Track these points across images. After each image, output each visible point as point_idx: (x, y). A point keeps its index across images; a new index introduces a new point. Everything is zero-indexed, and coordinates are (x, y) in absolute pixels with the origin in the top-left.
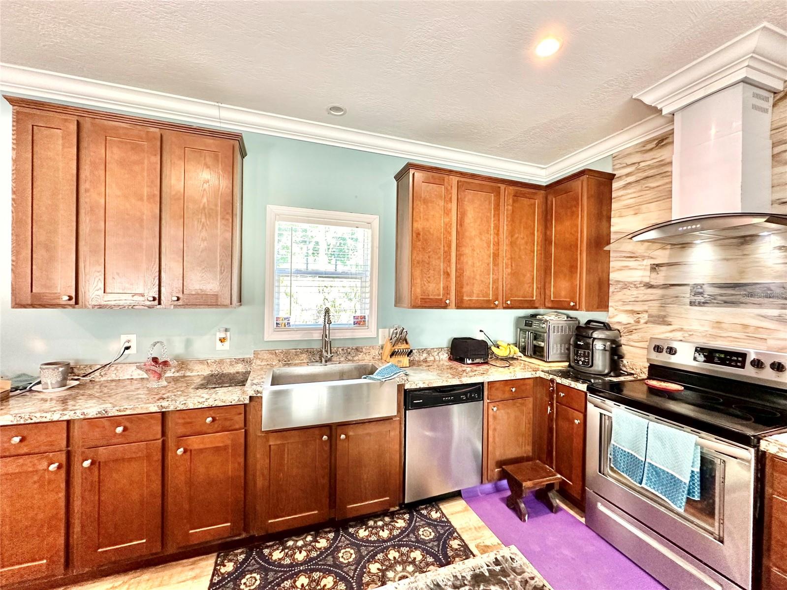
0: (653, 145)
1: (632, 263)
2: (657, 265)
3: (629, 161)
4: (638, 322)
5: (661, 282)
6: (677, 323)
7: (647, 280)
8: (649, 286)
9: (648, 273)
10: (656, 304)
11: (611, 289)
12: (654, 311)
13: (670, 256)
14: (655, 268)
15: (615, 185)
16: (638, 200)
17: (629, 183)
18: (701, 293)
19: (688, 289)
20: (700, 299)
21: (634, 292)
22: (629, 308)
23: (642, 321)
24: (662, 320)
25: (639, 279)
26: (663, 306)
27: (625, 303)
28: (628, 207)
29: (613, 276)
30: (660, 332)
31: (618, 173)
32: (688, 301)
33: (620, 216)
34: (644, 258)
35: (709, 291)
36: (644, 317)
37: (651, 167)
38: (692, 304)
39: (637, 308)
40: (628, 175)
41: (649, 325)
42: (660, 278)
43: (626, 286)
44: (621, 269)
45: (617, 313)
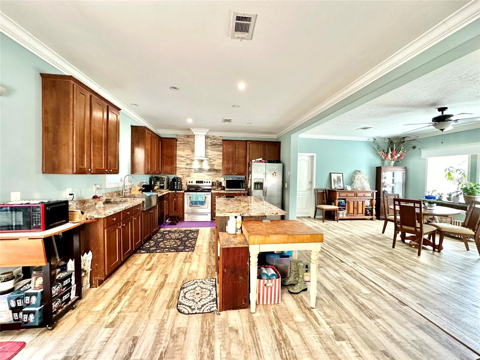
0: (187, 136)
1: (182, 163)
3: (181, 138)
4: (184, 177)
5: (188, 168)
6: (192, 176)
7: (185, 167)
9: (186, 165)
10: (187, 173)
11: (177, 169)
12: (187, 174)
13: (190, 162)
14: (187, 164)
15: (178, 142)
16: (184, 148)
17: (181, 143)
19: (193, 169)
20: (195, 171)
21: (183, 170)
22: (182, 174)
24: (189, 176)
25: (183, 167)
26: (189, 173)
27: (180, 172)
28: (181, 149)
29: (178, 166)
30: (189, 179)
31: (178, 140)
33: (179, 151)
34: (185, 162)
35: (197, 170)
36: (185, 176)
37: (186, 141)
38: (194, 172)
39: (184, 173)
40: (181, 141)
42: (188, 167)
43: (181, 168)
44: (179, 164)
45: (179, 175)
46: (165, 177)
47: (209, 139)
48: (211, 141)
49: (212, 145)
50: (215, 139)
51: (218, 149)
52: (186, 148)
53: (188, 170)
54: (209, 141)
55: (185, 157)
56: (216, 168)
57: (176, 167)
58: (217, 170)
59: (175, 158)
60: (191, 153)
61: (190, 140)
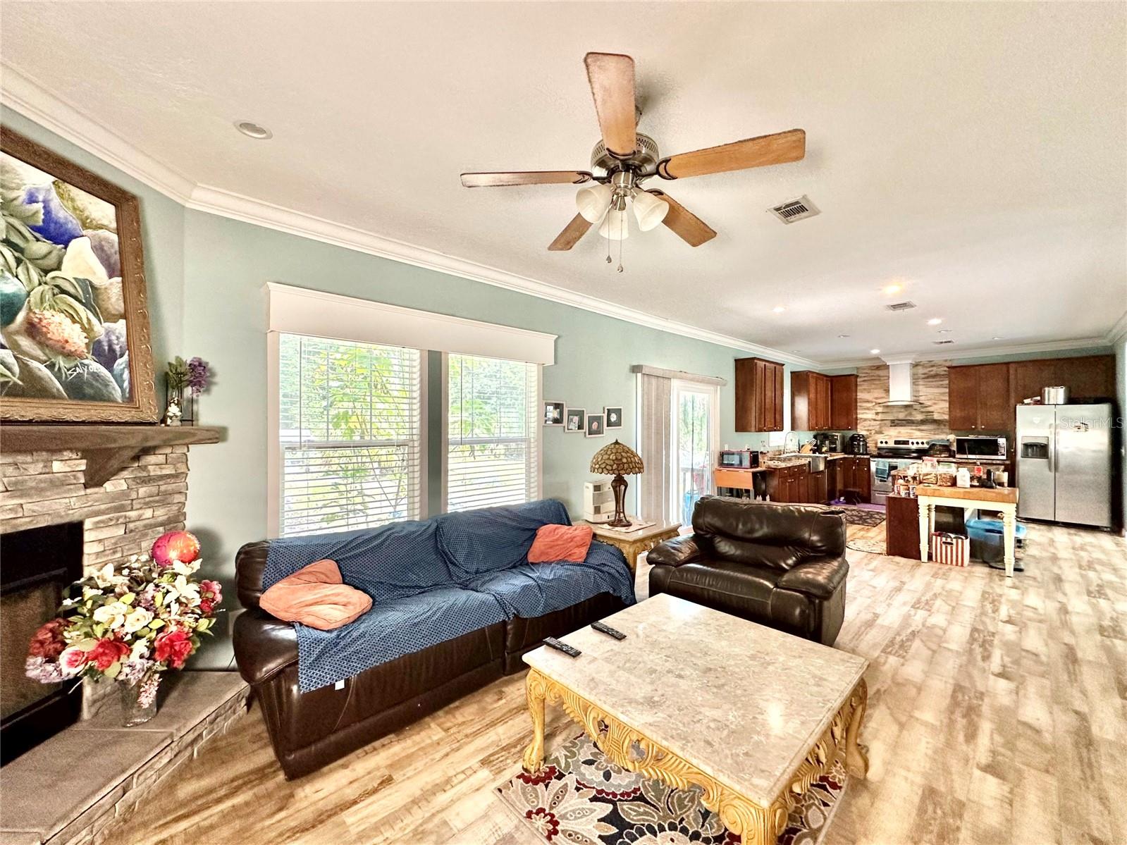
0: (874, 369)
3: (865, 371)
6: (887, 433)
8: (875, 420)
9: (875, 415)
10: (877, 427)
11: (858, 421)
13: (883, 409)
15: (858, 380)
16: (870, 387)
17: (865, 381)
20: (893, 424)
21: (869, 422)
25: (870, 418)
26: (880, 428)
27: (865, 427)
28: (865, 389)
29: (859, 416)
31: (860, 376)
33: (862, 392)
35: (897, 422)
37: (874, 376)
38: (891, 426)
40: (864, 377)
41: (877, 434)
42: (879, 417)
43: (865, 420)
45: (861, 430)
46: (838, 435)
47: (919, 367)
48: (926, 371)
49: (928, 378)
50: (933, 366)
51: (941, 383)
52: (873, 386)
54: (920, 370)
55: (872, 402)
56: (936, 416)
57: (856, 419)
58: (939, 420)
59: (854, 404)
60: (884, 395)
61: (881, 373)
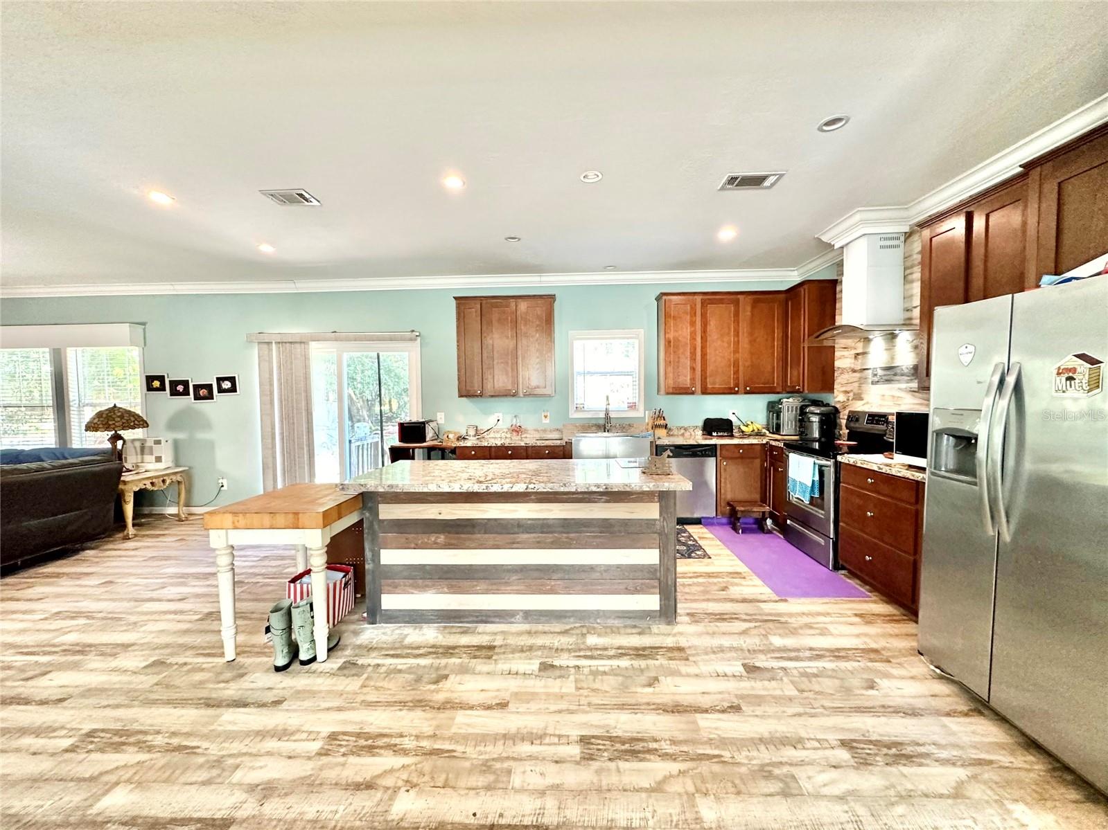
1: (845, 352)
2: (858, 354)
4: (848, 400)
5: (859, 367)
6: (866, 397)
7: (852, 366)
8: (854, 371)
9: (853, 361)
10: (856, 385)
11: (836, 375)
12: (856, 389)
13: (863, 348)
14: (857, 356)
18: (876, 375)
19: (870, 371)
20: (876, 379)
21: (847, 376)
22: (844, 389)
23: (850, 398)
24: (858, 397)
25: (848, 366)
26: (860, 386)
27: (842, 385)
29: (837, 364)
30: (859, 407)
32: (870, 381)
34: (851, 348)
35: (880, 372)
36: (851, 394)
38: (873, 383)
39: (848, 388)
41: (854, 401)
43: (843, 371)
44: (840, 358)
45: (838, 394)
53: (857, 375)
57: (833, 369)
